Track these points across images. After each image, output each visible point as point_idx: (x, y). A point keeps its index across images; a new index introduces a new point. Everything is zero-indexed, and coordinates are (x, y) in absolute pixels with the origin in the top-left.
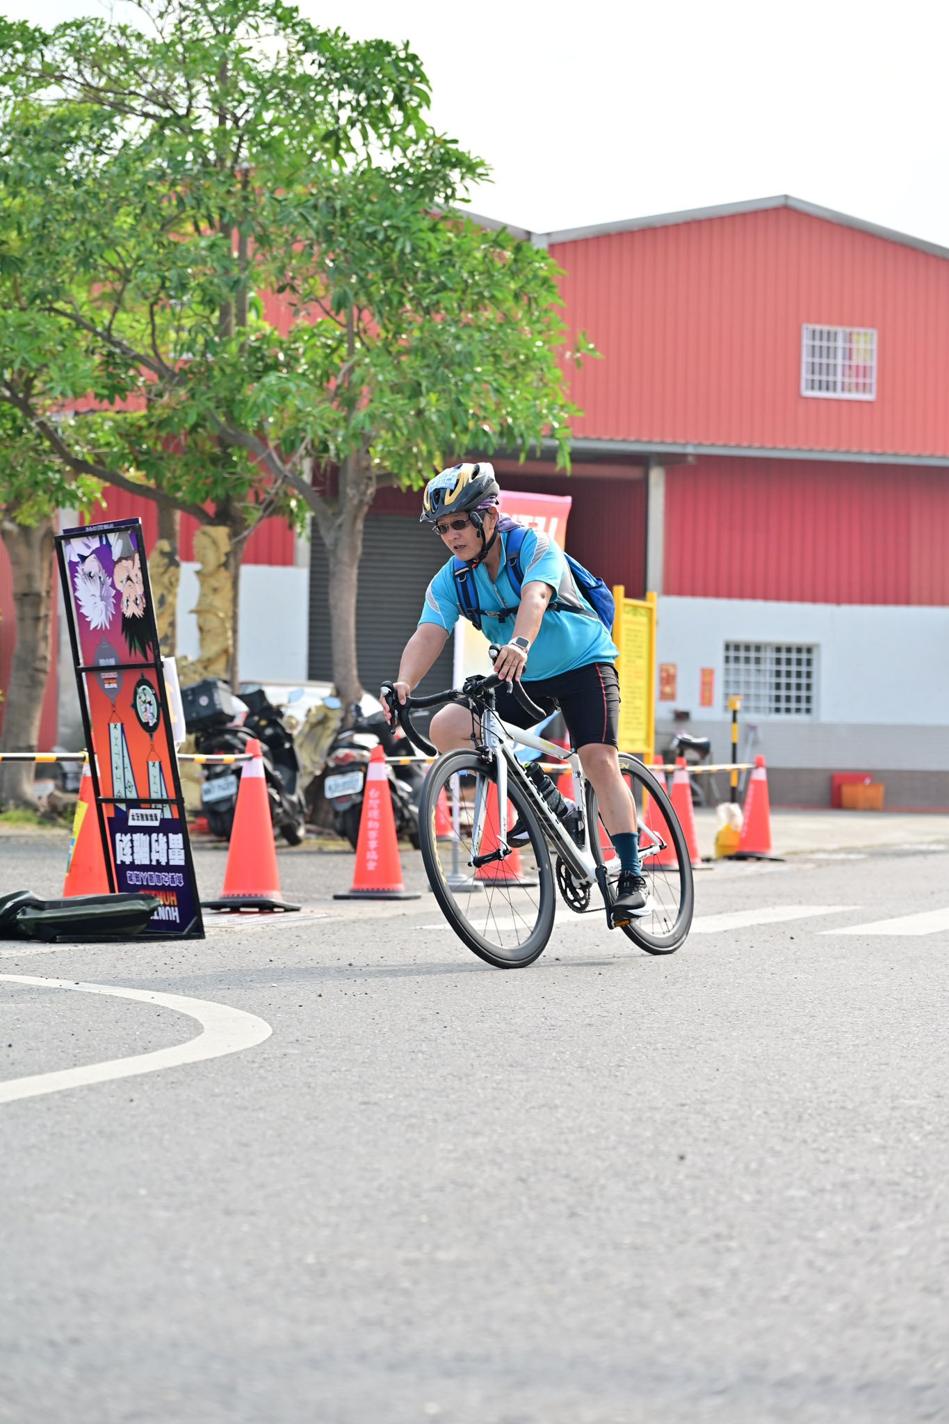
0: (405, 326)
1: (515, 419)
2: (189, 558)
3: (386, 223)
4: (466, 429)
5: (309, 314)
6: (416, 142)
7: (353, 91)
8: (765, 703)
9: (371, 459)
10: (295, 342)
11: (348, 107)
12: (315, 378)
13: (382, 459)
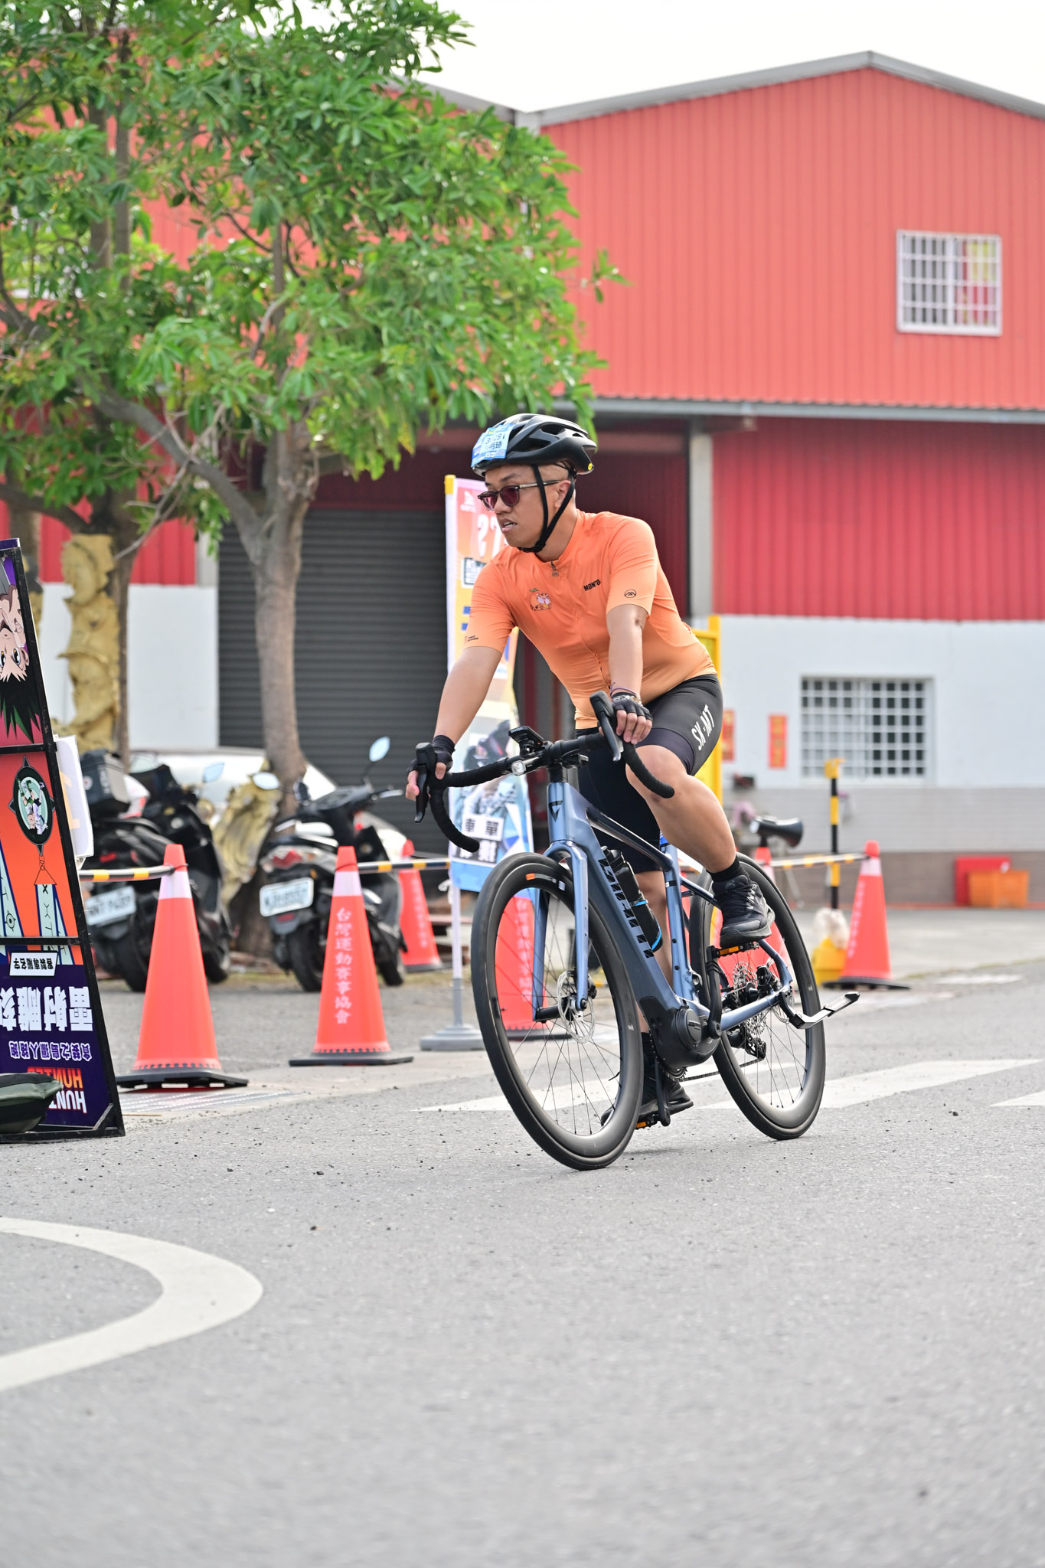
0: (354, 248)
1: (513, 376)
2: (57, 577)
3: (325, 106)
5: (219, 234)
8: (861, 762)
9: (311, 436)
10: (199, 273)
12: (229, 322)
13: (326, 435)
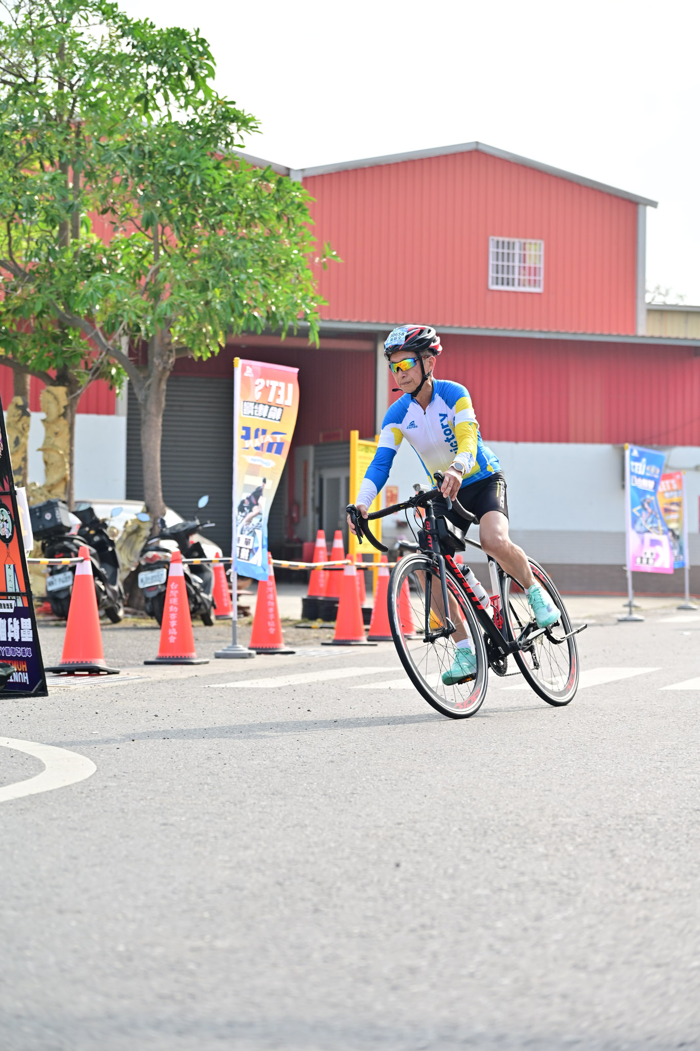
0: (196, 238)
1: (277, 307)
2: (37, 409)
3: (182, 163)
4: (241, 315)
5: (125, 230)
6: (204, 103)
7: (157, 65)
9: (171, 337)
10: (115, 250)
11: (154, 77)
12: (130, 277)
13: (179, 337)
